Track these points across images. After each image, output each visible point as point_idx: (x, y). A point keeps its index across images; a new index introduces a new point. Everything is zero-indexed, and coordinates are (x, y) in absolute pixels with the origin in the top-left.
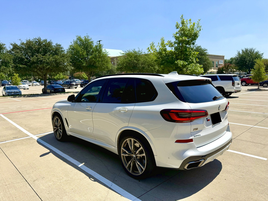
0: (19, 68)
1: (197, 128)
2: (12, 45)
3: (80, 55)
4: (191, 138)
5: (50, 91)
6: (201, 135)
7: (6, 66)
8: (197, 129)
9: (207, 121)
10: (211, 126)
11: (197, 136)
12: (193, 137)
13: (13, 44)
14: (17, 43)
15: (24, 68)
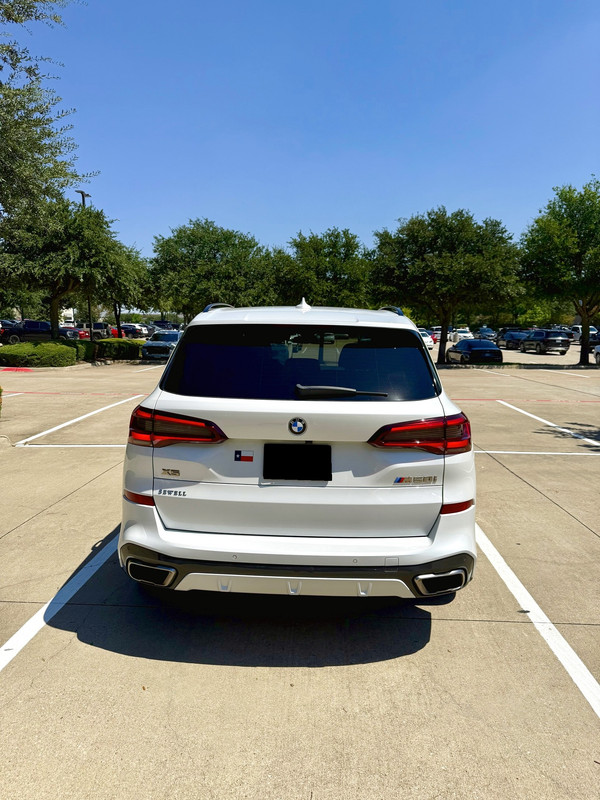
0: (379, 294)
1: (178, 472)
2: (377, 235)
3: (557, 248)
4: (149, 493)
5: (462, 357)
6: (189, 495)
7: (351, 290)
8: (176, 472)
9: (236, 459)
10: (256, 480)
11: (170, 493)
12: (156, 492)
13: (381, 232)
14: (389, 231)
15: (392, 293)
